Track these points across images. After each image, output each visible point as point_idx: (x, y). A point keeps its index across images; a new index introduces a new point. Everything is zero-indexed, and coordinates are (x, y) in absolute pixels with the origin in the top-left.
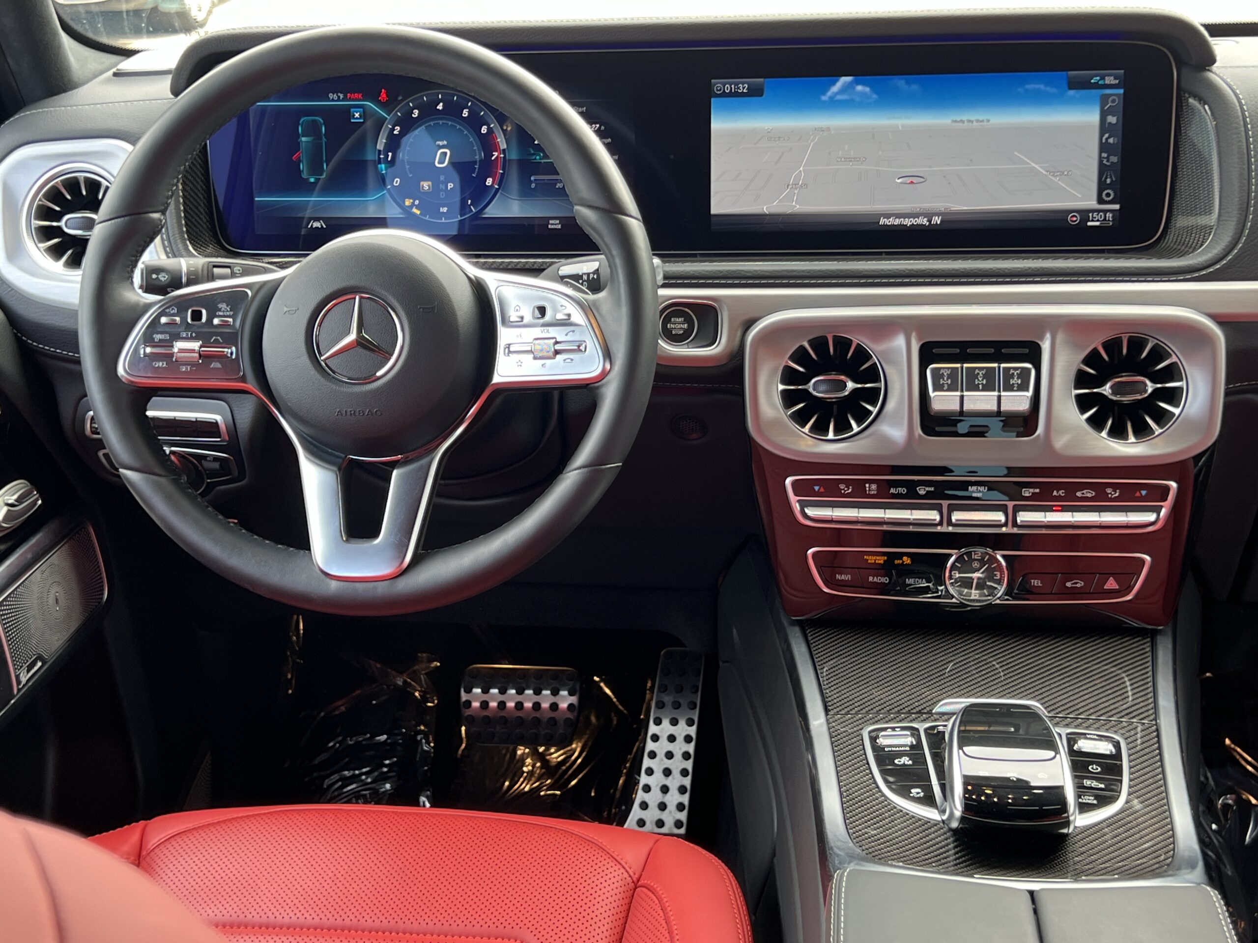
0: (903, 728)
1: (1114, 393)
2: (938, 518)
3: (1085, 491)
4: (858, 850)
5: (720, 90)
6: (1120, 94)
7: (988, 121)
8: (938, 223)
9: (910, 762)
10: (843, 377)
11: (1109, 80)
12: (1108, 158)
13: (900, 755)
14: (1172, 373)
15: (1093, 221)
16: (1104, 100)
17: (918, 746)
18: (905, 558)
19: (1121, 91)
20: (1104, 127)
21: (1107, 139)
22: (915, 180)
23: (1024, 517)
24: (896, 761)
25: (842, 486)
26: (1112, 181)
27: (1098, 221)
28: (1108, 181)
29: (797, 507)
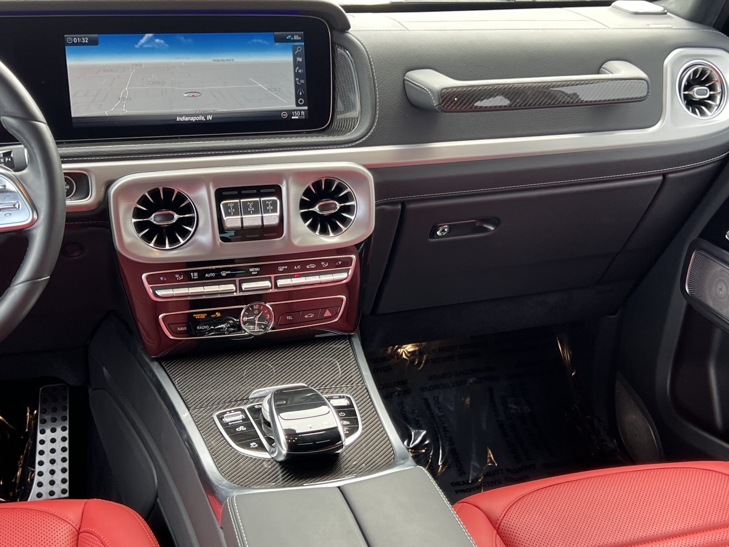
0: (235, 410)
1: (321, 210)
2: (234, 288)
3: (310, 265)
4: (232, 484)
5: (71, 41)
6: (302, 45)
7: (233, 60)
8: (211, 119)
9: (245, 429)
10: (171, 212)
11: (296, 37)
12: (299, 81)
13: (238, 426)
14: (348, 197)
15: (294, 116)
16: (294, 49)
17: (247, 419)
18: (217, 313)
19: (303, 44)
20: (296, 64)
21: (298, 71)
22: (195, 94)
23: (280, 282)
24: (237, 429)
25: (177, 276)
26: (302, 93)
27: (297, 116)
28: (301, 94)
29: (150, 291)
